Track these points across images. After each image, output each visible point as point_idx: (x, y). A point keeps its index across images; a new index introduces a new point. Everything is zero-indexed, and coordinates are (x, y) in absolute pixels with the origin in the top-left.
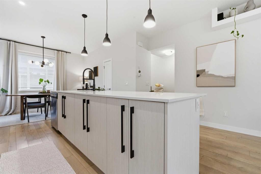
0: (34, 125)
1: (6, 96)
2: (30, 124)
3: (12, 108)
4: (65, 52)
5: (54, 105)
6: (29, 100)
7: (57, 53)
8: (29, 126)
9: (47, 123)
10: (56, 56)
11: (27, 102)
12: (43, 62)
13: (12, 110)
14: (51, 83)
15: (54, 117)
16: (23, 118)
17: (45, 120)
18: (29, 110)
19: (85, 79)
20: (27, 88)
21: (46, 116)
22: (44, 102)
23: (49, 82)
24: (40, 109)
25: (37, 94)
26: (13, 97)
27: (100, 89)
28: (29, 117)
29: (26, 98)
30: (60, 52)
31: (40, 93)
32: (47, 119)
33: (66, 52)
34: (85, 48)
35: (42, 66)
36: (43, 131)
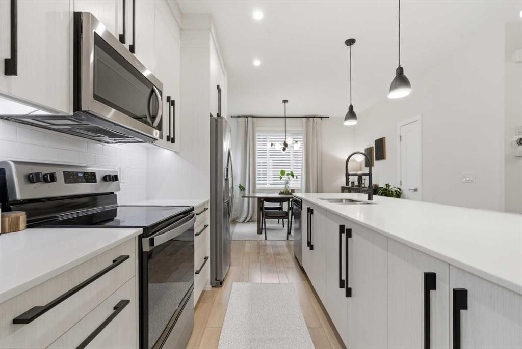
0: (272, 247)
1: (242, 197)
2: (268, 243)
3: (250, 213)
4: (319, 117)
5: (298, 216)
6: (267, 205)
7: (306, 122)
8: (265, 245)
9: (288, 246)
10: (304, 129)
11: (265, 206)
12: (285, 142)
13: (249, 216)
14: (297, 177)
15: (298, 238)
16: (260, 232)
17: (286, 240)
18: (266, 220)
19: (349, 175)
20: (266, 184)
21: (289, 233)
22: (286, 210)
23: (293, 176)
24: (281, 220)
25: (277, 195)
26: (250, 198)
27: (390, 188)
28: (267, 231)
29: (263, 201)
30: (311, 119)
31: (281, 193)
32: (289, 239)
33: (321, 117)
34: (351, 108)
35: (284, 149)
36: (282, 260)
